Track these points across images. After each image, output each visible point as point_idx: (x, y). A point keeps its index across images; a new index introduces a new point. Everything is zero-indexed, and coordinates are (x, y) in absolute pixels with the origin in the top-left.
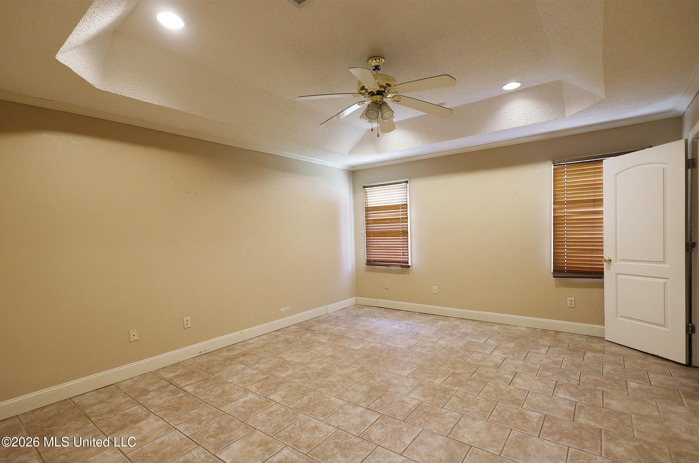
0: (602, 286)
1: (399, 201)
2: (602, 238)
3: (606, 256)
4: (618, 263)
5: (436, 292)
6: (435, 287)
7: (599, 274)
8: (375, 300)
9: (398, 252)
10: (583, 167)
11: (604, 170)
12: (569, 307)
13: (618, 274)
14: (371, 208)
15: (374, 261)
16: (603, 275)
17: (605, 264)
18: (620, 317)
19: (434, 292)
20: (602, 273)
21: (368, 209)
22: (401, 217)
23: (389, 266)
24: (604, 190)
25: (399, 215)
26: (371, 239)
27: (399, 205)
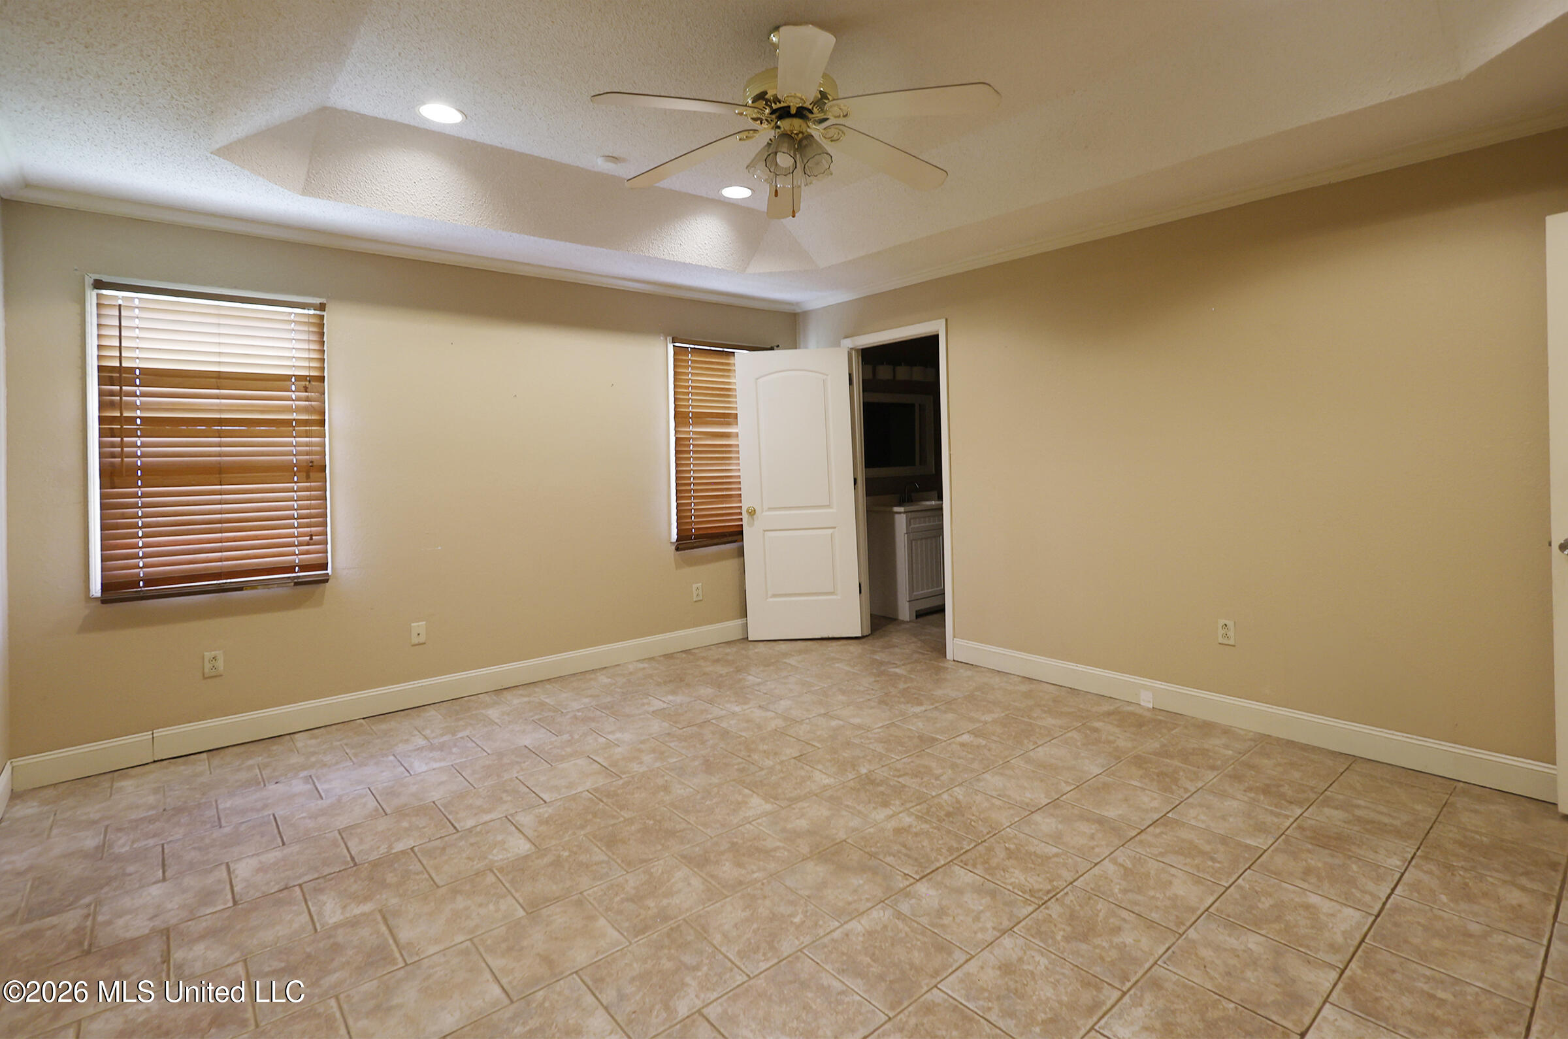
0: (741, 553)
1: (291, 364)
2: (739, 477)
3: (745, 505)
4: (765, 513)
5: (422, 639)
6: (419, 626)
7: (736, 535)
8: (147, 735)
9: (279, 534)
10: (711, 358)
11: (737, 368)
12: (696, 601)
13: (765, 531)
14: (138, 372)
15: (149, 582)
16: (741, 536)
17: (745, 516)
18: (771, 597)
19: (415, 640)
20: (741, 533)
21: (113, 376)
22: (295, 416)
23: (241, 589)
24: (738, 399)
25: (289, 410)
26: (135, 495)
27: (287, 378)
